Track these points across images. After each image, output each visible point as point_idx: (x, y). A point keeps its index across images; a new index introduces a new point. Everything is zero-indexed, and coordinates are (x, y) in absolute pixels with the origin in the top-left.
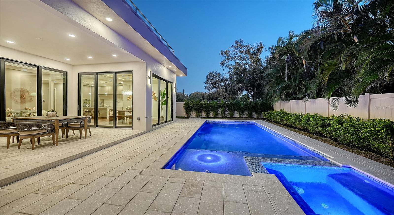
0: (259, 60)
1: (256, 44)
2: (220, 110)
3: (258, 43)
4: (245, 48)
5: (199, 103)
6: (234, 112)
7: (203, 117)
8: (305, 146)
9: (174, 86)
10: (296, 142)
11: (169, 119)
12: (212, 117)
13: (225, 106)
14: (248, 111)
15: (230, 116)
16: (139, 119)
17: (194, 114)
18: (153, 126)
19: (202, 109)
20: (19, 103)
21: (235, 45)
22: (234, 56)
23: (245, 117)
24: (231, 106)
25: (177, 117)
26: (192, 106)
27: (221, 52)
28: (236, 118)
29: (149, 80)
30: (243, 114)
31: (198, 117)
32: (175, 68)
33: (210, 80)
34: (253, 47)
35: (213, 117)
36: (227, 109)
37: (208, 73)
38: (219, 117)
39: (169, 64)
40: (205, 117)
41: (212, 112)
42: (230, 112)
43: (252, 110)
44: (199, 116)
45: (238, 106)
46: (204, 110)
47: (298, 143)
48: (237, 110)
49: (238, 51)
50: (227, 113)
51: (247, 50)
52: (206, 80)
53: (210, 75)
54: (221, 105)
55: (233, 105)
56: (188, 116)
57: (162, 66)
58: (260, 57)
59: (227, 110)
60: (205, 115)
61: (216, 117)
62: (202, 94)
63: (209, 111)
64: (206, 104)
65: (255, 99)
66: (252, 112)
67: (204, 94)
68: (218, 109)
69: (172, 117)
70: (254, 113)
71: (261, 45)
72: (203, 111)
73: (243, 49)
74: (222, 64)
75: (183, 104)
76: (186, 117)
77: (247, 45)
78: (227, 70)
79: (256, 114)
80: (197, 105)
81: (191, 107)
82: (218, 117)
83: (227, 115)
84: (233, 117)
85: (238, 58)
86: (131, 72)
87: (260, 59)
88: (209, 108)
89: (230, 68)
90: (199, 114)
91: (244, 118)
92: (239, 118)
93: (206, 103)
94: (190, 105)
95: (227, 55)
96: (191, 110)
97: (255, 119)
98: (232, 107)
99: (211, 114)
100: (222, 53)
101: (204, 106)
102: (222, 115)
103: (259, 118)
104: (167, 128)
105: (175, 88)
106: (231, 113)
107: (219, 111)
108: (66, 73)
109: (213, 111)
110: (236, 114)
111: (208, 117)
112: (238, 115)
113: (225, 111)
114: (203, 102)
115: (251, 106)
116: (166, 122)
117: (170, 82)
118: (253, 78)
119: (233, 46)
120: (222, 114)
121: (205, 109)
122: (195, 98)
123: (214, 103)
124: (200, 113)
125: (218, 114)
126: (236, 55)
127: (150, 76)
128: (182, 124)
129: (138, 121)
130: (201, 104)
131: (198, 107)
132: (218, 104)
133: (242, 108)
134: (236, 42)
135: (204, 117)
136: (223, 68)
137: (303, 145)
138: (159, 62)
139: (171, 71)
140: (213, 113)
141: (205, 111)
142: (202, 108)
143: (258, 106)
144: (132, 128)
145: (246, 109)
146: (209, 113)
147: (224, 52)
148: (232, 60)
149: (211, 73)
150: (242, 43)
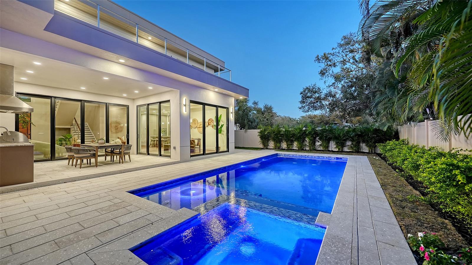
5: (276, 131)
6: (329, 143)
7: (284, 149)
13: (314, 133)
14: (352, 140)
15: (323, 148)
16: (174, 148)
17: (271, 144)
19: (282, 139)
20: (114, 132)
21: (343, 42)
23: (349, 151)
27: (317, 57)
28: (332, 151)
29: (184, 108)
30: (344, 146)
31: (275, 149)
35: (294, 150)
36: (317, 139)
38: (306, 150)
41: (295, 142)
42: (323, 142)
44: (277, 148)
46: (284, 140)
48: (333, 140)
50: (317, 144)
53: (305, 91)
56: (265, 146)
57: (206, 91)
59: (319, 140)
60: (286, 146)
61: (301, 149)
63: (292, 141)
64: (285, 131)
66: (359, 142)
68: (305, 137)
69: (227, 147)
70: (363, 145)
73: (357, 45)
74: (322, 73)
79: (368, 147)
80: (274, 133)
81: (267, 135)
82: (304, 150)
83: (317, 147)
84: (327, 150)
85: (349, 60)
86: (169, 101)
90: (279, 145)
91: (345, 152)
92: (338, 151)
93: (287, 130)
94: (265, 133)
96: (268, 140)
98: (323, 136)
99: (295, 145)
100: (318, 59)
102: (310, 147)
103: (372, 153)
106: (325, 145)
107: (306, 141)
108: (127, 106)
109: (297, 141)
110: (333, 146)
112: (336, 147)
113: (314, 141)
117: (222, 107)
119: (341, 46)
120: (310, 145)
121: (285, 138)
124: (280, 143)
125: (305, 145)
126: (345, 58)
127: (185, 103)
129: (174, 150)
131: (275, 135)
132: (303, 131)
133: (341, 137)
134: (345, 38)
138: (200, 87)
139: (225, 95)
140: (297, 143)
141: (286, 141)
142: (281, 137)
143: (369, 134)
144: (170, 157)
145: (348, 138)
146: (293, 144)
147: (321, 57)
148: (336, 65)
149: (307, 88)
150: (355, 36)
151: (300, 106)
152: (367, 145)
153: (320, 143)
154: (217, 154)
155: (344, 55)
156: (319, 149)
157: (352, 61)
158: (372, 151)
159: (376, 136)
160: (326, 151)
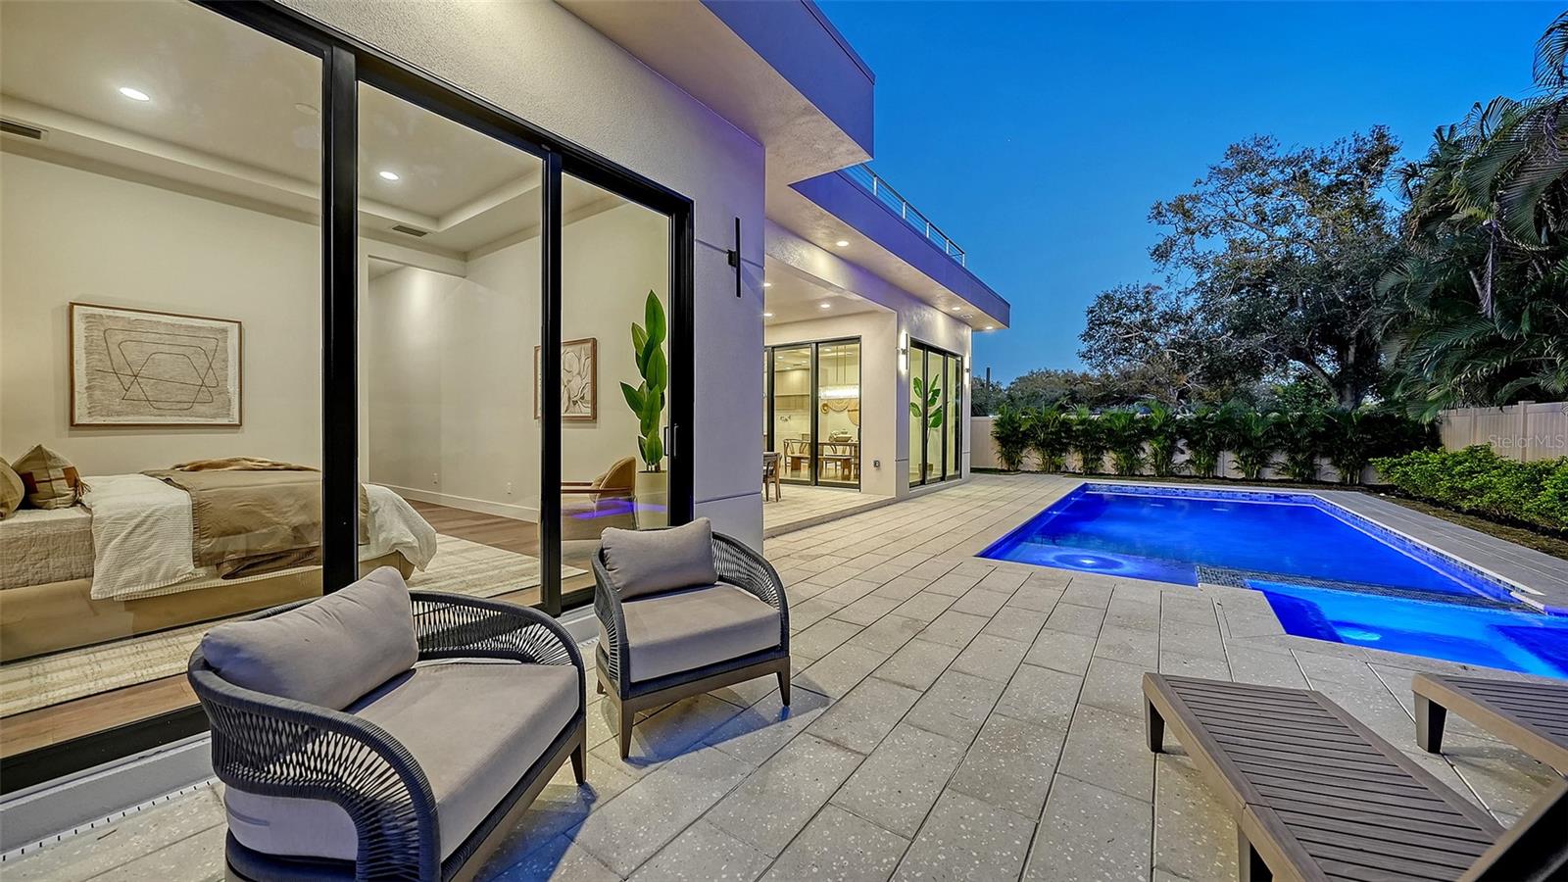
0: (1371, 214)
1: (1351, 141)
2: (1148, 448)
3: (1365, 134)
4: (1282, 172)
5: (1054, 421)
6: (1215, 457)
7: (1074, 473)
8: (1475, 570)
9: (967, 365)
10: (1450, 559)
11: (950, 471)
12: (1113, 472)
13: (1172, 429)
14: (1292, 452)
15: (1198, 468)
16: (877, 464)
17: (1032, 458)
18: (912, 485)
19: (1069, 444)
21: (1230, 164)
22: (1223, 214)
23: (1278, 477)
24: (1204, 431)
25: (973, 470)
26: (1028, 429)
27: (1157, 207)
28: (1225, 478)
29: (903, 358)
30: (1266, 466)
31: (1052, 473)
32: (970, 310)
33: (1106, 324)
34: (1334, 157)
35: (1115, 475)
36: (1181, 444)
37: (1094, 297)
38: (1141, 475)
39: (951, 302)
40: (1081, 474)
41: (1112, 454)
42: (1198, 453)
43: (1310, 447)
44: (1054, 468)
45: (1239, 430)
46: (1076, 446)
47: (1456, 561)
48: (1230, 447)
49: (1242, 188)
50: (1179, 459)
51: (1294, 178)
52: (1084, 327)
53: (1101, 306)
54: (1154, 428)
55: (1211, 426)
56: (1012, 465)
57: (932, 310)
58: (1376, 198)
59: (1184, 448)
60: (1081, 463)
61: (1129, 471)
62: (1069, 380)
63: (1100, 450)
64: (1083, 422)
65: (1348, 396)
66: (1312, 456)
67: (1075, 379)
68: (1141, 440)
69: (957, 467)
70: (1325, 463)
71: (1381, 137)
72: (1072, 449)
73: (1273, 173)
74: (1161, 253)
75: (991, 424)
76: (1003, 471)
77: (1297, 152)
78: (1188, 277)
79: (1339, 467)
80: (1045, 426)
81: (1024, 433)
82: (1137, 473)
83: (1179, 467)
84: (1209, 474)
85: (1245, 216)
86: (857, 339)
87: (1375, 207)
88: (1100, 440)
89: (1201, 268)
90: (1057, 459)
91: (1268, 481)
92: (1243, 480)
93: (1085, 419)
94: (1020, 427)
95: (1187, 214)
96: (1024, 446)
97: (1329, 485)
98: (1207, 436)
99: (1109, 461)
100: (1159, 213)
101: (1075, 431)
102: (1157, 468)
103: (1352, 485)
104: (950, 495)
105: (968, 370)
106: (1204, 460)
107: (1144, 450)
109: (1115, 451)
110: (1228, 464)
111: (1095, 474)
112: (1238, 468)
113: (1170, 451)
114: (1073, 417)
115: (1305, 431)
116: (943, 479)
117: (954, 355)
118: (1333, 302)
119: (1217, 171)
120: (1156, 461)
121: (1081, 442)
122: (1034, 397)
123: (1118, 417)
124: (1061, 456)
125: (1140, 463)
126: (1232, 209)
127: (904, 348)
128: (995, 489)
129: (874, 469)
130: (1065, 424)
131: (1052, 433)
132: (1138, 421)
133: (1257, 439)
134: (1234, 151)
135: (1077, 471)
136: (1167, 273)
137: (1471, 568)
138: (925, 302)
139: (958, 321)
140: (1114, 456)
141: (1083, 449)
142: (1067, 438)
143: (1346, 430)
144: (860, 488)
145: (1281, 444)
146: (1100, 459)
147: (1167, 207)
148: (1211, 232)
149: (1107, 297)
150: (1269, 148)
151: (1084, 347)
152: (1336, 464)
153: (1186, 457)
154: (943, 483)
155: (1231, 202)
156: (1186, 473)
157: (1252, 219)
158: (1351, 478)
159: (1369, 437)
160: (1209, 477)
